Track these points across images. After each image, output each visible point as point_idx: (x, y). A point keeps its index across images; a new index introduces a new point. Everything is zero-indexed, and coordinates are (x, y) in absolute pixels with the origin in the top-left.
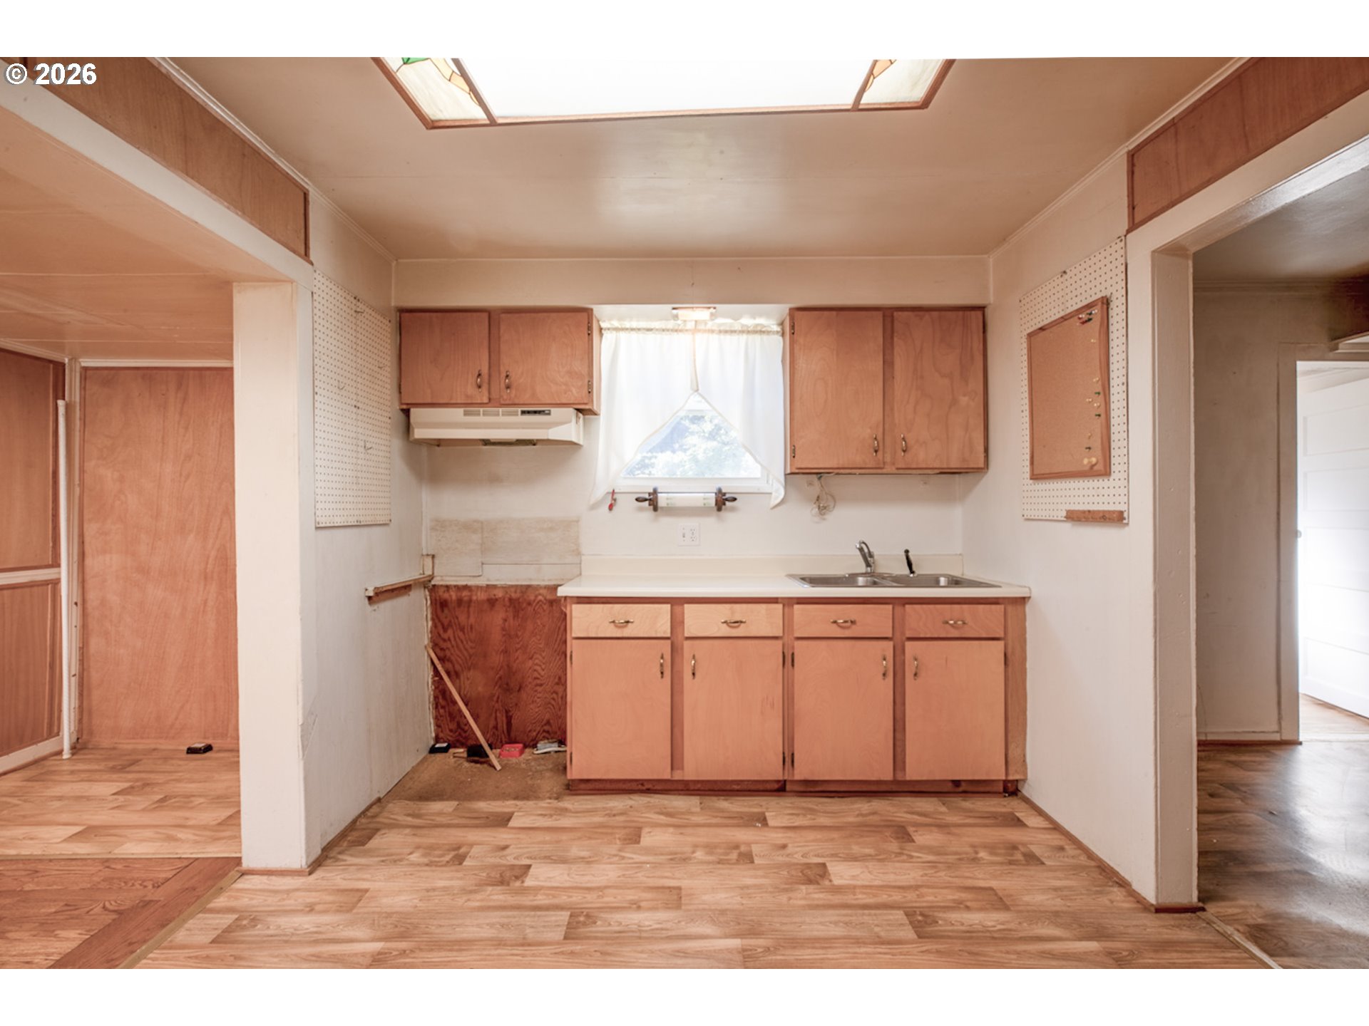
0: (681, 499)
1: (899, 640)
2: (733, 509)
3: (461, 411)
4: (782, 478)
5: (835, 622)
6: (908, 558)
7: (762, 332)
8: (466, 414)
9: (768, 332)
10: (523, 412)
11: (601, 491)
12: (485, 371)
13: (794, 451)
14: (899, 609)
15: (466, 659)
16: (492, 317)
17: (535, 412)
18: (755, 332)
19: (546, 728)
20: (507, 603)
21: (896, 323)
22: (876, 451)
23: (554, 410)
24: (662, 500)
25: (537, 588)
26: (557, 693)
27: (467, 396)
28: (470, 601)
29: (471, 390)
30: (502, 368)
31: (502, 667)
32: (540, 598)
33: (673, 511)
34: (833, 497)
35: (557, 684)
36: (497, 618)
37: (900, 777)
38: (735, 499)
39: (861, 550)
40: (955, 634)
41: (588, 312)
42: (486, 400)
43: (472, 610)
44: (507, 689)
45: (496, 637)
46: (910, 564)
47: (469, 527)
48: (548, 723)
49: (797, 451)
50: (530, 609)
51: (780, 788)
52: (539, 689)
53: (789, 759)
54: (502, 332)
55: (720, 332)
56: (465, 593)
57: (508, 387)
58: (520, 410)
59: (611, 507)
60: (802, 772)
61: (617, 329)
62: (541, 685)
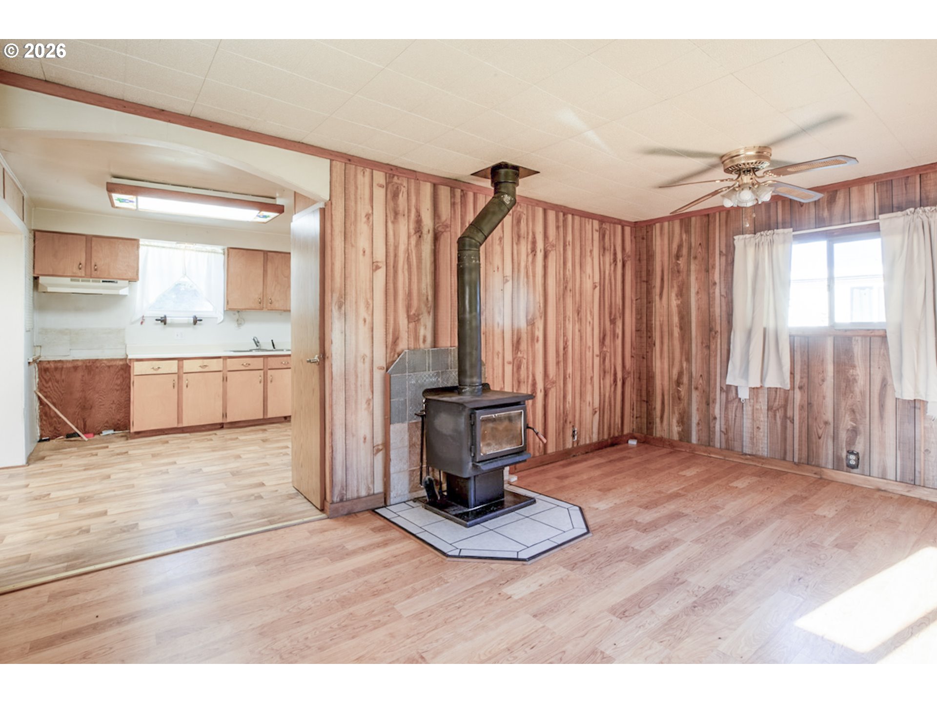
0: (177, 320)
1: (265, 370)
2: (200, 324)
3: (69, 279)
4: (223, 312)
5: (243, 365)
6: (273, 343)
7: (215, 252)
8: (72, 280)
9: (217, 253)
10: (103, 281)
11: (139, 316)
12: (83, 262)
13: (228, 302)
14: (265, 359)
15: (59, 396)
16: (89, 239)
17: (109, 282)
18: (212, 252)
19: (106, 425)
20: (84, 368)
21: (269, 257)
22: (260, 303)
23: (119, 281)
24: (168, 320)
25: (102, 360)
26: (112, 408)
27: (73, 273)
28: (62, 368)
29: (75, 270)
30: (93, 261)
31: (81, 398)
32: (103, 365)
33: (173, 325)
34: (244, 320)
35: (112, 404)
36: (79, 375)
37: (265, 417)
38: (201, 320)
39: (254, 340)
40: (285, 367)
41: (137, 240)
42: (83, 275)
43: (63, 372)
44: (84, 408)
45: (78, 385)
46: (273, 345)
47: (62, 332)
48: (107, 422)
49: (229, 302)
50: (97, 370)
51: (221, 426)
52: (102, 407)
53: (225, 415)
54: (93, 245)
55: (196, 251)
56: (59, 365)
57: (96, 270)
58: (101, 280)
59: (142, 323)
60: (230, 419)
61: (147, 245)
62: (103, 405)
